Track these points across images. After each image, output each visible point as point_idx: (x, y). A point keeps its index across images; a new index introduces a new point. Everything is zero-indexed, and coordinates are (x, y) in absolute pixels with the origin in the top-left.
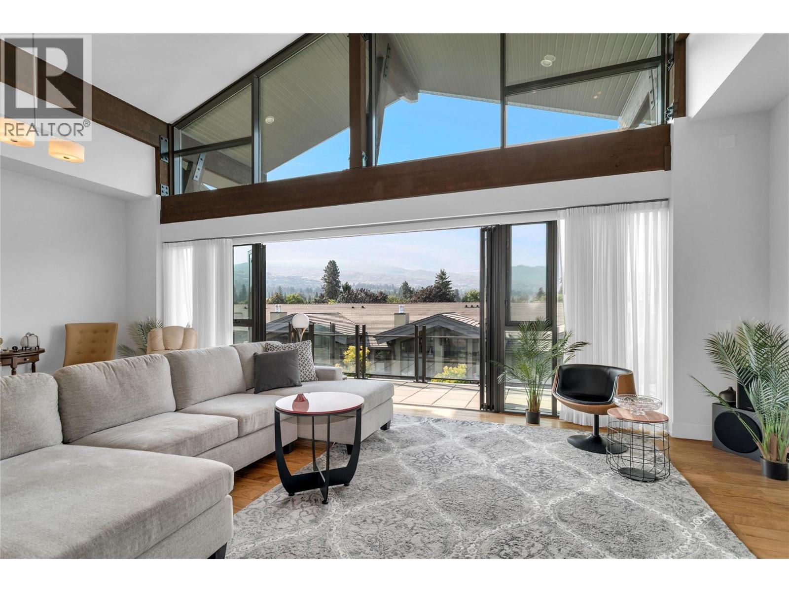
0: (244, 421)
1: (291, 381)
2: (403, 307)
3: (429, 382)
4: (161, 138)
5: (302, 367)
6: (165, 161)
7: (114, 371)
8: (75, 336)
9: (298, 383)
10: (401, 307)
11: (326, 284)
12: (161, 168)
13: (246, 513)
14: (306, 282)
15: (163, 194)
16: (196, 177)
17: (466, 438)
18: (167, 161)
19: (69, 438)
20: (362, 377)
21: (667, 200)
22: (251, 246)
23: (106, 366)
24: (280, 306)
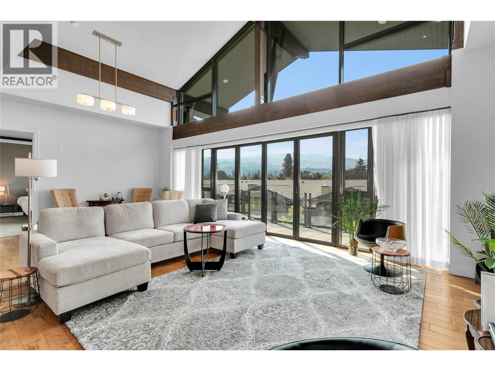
0: (177, 235)
1: (211, 219)
2: (327, 182)
3: (313, 228)
4: (173, 98)
5: (220, 213)
6: (175, 109)
7: (127, 208)
8: (136, 194)
9: (214, 220)
10: (326, 182)
11: (285, 168)
12: (173, 112)
13: (167, 275)
14: (274, 167)
15: (174, 125)
16: (191, 115)
17: (301, 258)
18: (176, 109)
19: (108, 234)
20: (275, 222)
21: (450, 107)
22: (211, 149)
23: (124, 205)
24: (253, 181)
